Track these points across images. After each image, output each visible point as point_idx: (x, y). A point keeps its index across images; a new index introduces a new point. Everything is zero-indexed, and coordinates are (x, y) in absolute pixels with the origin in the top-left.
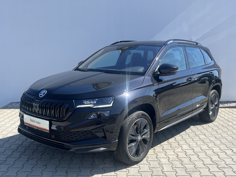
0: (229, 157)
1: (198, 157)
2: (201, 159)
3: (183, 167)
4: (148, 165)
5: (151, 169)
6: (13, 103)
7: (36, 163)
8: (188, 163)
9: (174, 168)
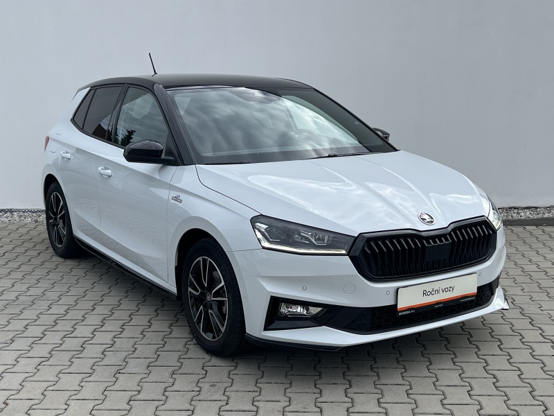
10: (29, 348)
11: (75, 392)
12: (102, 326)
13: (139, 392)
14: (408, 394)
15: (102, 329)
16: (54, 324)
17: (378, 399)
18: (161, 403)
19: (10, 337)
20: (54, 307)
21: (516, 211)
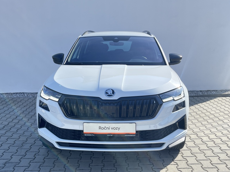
11: (78, 167)
13: (104, 166)
14: (212, 164)
17: (201, 167)
18: (115, 170)
21: (210, 92)
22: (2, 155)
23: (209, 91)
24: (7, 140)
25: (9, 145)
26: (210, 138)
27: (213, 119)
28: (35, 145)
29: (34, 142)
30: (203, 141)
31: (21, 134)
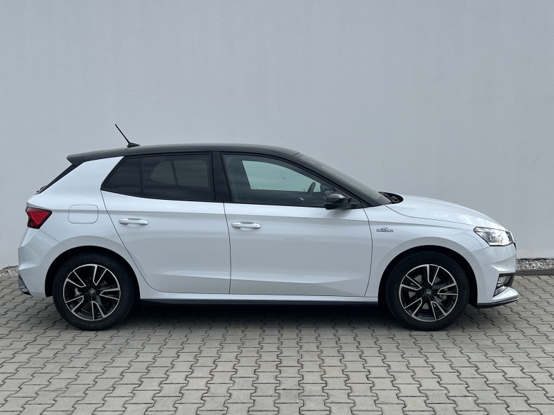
0: (462, 382)
1: (392, 381)
2: (398, 386)
3: (350, 401)
4: (273, 398)
5: (277, 405)
6: (11, 267)
7: (34, 395)
8: (364, 394)
9: (328, 405)
10: (132, 395)
12: (192, 373)
15: (193, 375)
16: (147, 371)
19: (110, 384)
20: (141, 355)
21: (527, 262)
22: (22, 409)
23: (526, 260)
24: (31, 377)
25: (37, 388)
26: (506, 376)
27: (523, 330)
28: (96, 387)
29: (94, 383)
30: (488, 382)
31: (63, 364)
